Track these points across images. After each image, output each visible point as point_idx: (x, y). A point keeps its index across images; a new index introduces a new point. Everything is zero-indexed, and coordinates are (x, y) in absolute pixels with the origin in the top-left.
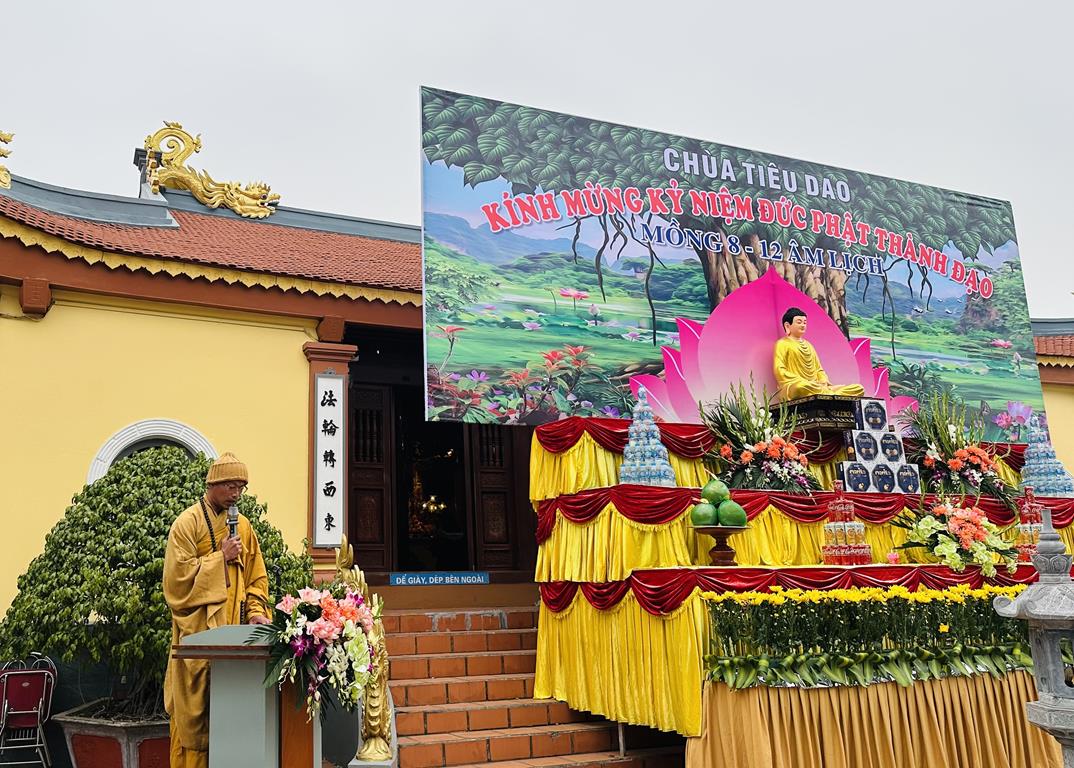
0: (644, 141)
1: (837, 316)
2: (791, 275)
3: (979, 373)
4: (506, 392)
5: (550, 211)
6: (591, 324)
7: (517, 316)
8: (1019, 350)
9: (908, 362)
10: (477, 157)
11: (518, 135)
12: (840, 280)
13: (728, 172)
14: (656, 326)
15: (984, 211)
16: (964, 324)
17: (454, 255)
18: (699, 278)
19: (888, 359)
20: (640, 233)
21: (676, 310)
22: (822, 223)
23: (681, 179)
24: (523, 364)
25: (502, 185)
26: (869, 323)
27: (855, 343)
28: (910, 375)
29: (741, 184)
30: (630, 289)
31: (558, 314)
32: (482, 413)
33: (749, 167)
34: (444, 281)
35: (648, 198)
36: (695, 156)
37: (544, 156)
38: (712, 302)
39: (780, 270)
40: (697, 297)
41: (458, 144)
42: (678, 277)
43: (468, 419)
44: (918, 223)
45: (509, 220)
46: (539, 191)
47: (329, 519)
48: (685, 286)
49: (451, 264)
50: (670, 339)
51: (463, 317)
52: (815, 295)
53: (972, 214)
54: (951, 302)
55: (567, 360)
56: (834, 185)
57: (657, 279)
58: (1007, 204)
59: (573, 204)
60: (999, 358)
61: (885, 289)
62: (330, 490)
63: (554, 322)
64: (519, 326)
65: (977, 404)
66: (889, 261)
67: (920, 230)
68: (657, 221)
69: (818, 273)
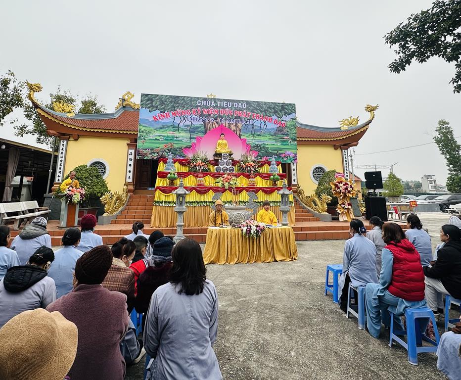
0: (193, 100)
1: (238, 134)
2: (227, 126)
3: (279, 145)
4: (154, 153)
5: (168, 116)
6: (175, 138)
7: (158, 138)
8: (291, 139)
9: (257, 143)
10: (153, 106)
11: (162, 100)
12: (240, 126)
13: (213, 104)
14: (191, 138)
15: (286, 107)
16: (275, 134)
17: (145, 127)
18: (203, 128)
19: (250, 143)
20: (189, 119)
21: (196, 135)
22: (238, 113)
23: (201, 107)
24: (159, 147)
25: (158, 111)
26: (246, 135)
27: (242, 140)
28: (257, 146)
29: (217, 106)
30: (186, 131)
31: (168, 137)
32: (149, 157)
33: (219, 102)
34: (143, 132)
35: (192, 112)
36: (205, 101)
37: (168, 105)
38: (205, 133)
39: (224, 125)
40: (202, 132)
41: (148, 104)
42: (197, 128)
43: (145, 158)
44: (265, 111)
45: (158, 119)
46: (166, 112)
47: (129, 177)
48: (199, 130)
49: (145, 128)
50: (194, 141)
51: (146, 139)
52: (233, 129)
53: (282, 108)
54: (271, 129)
55: (169, 146)
56: (242, 105)
57: (192, 129)
58: (294, 105)
59: (174, 114)
60: (285, 141)
61: (253, 127)
62: (130, 172)
63: (167, 138)
64: (159, 140)
65: (276, 152)
66: (255, 120)
67: (265, 113)
68: (194, 116)
69: (234, 125)
